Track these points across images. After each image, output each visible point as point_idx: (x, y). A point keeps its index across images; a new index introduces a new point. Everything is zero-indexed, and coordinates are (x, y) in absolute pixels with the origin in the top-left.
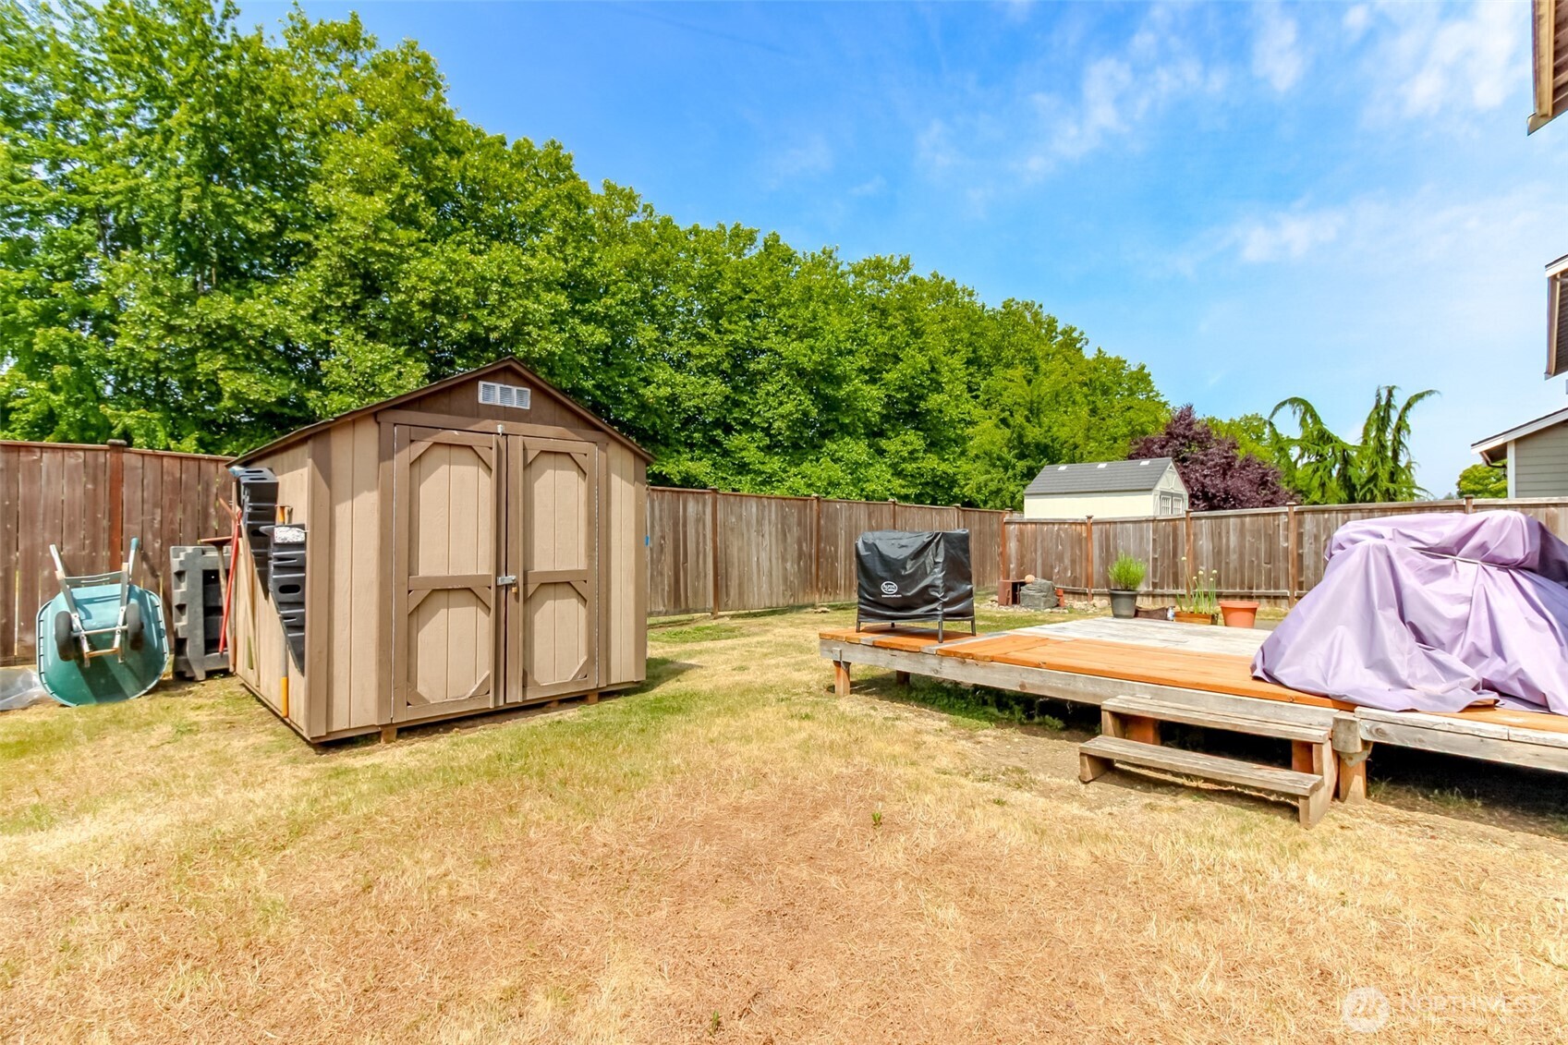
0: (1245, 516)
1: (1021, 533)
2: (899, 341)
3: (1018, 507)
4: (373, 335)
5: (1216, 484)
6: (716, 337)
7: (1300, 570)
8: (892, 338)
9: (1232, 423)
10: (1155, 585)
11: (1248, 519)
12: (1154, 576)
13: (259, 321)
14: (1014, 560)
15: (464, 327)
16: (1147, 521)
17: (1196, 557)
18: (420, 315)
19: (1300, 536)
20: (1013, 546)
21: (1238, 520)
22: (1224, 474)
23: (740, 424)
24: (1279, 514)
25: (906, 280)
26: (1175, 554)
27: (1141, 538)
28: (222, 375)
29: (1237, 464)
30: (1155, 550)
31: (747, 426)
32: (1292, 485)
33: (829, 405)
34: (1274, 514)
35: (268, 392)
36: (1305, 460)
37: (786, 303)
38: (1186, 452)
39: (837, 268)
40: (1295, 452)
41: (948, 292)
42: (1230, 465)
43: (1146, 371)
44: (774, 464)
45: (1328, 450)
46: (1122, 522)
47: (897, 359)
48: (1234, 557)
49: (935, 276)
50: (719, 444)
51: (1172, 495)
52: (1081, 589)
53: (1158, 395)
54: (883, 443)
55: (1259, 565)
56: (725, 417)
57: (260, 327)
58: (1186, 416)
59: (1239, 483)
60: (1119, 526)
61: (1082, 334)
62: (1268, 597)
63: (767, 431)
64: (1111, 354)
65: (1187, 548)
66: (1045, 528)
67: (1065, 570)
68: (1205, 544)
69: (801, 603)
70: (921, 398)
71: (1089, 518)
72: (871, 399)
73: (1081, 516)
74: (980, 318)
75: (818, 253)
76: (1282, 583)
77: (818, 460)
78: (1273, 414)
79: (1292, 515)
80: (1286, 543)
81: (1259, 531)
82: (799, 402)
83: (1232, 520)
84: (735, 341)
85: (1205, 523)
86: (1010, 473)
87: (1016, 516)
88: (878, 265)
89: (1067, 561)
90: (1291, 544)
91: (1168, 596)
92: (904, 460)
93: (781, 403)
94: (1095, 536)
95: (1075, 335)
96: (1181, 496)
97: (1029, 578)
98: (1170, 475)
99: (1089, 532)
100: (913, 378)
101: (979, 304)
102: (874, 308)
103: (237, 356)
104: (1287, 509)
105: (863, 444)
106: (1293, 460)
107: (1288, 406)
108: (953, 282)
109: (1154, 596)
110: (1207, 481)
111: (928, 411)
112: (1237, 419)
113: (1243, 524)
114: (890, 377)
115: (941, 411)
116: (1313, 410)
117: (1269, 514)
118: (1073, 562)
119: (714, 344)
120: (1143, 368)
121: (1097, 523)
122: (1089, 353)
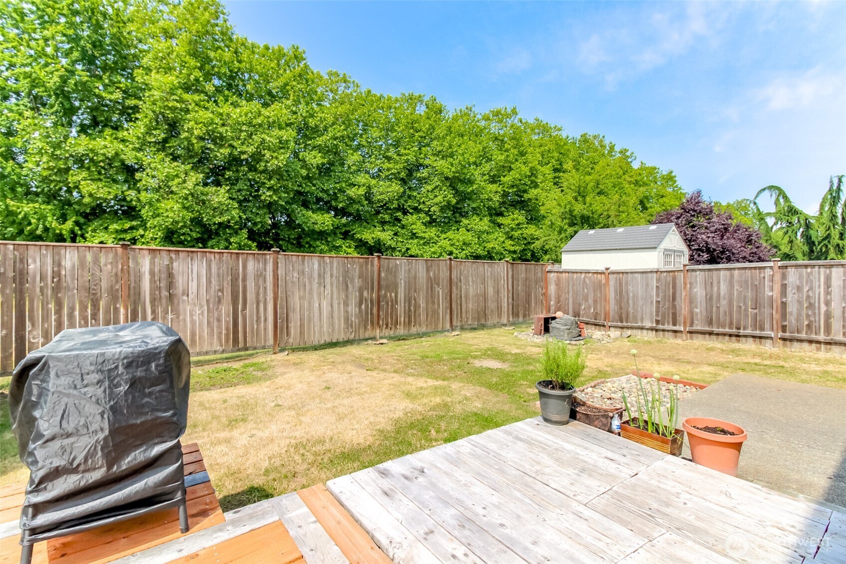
0: (734, 269)
1: (558, 279)
2: (511, 158)
3: (558, 261)
4: (175, 158)
5: (715, 242)
6: (397, 158)
7: (784, 315)
8: (508, 156)
9: (728, 205)
10: (658, 322)
11: (736, 272)
12: (657, 315)
13: (102, 152)
14: (553, 298)
15: (226, 151)
16: (651, 272)
17: (692, 301)
18: (197, 146)
19: (784, 287)
20: (552, 289)
21: (728, 273)
22: (722, 236)
23: (412, 209)
24: (764, 268)
25: (516, 121)
26: (674, 299)
27: (647, 285)
28: (82, 183)
29: (731, 229)
30: (658, 295)
31: (417, 210)
32: (769, 242)
33: (464, 197)
34: (760, 268)
35: (109, 193)
36: (779, 226)
37: (438, 138)
38: (695, 221)
39: (475, 117)
40: (770, 221)
41: (544, 129)
42: (726, 229)
43: (673, 174)
44: (432, 232)
45: (795, 219)
46: (632, 273)
47: (510, 169)
48: (724, 303)
49: (537, 120)
50: (399, 220)
51: (674, 251)
52: (601, 322)
53: (680, 189)
54: (500, 220)
55: (746, 310)
56: (403, 205)
57: (104, 155)
58: (696, 199)
59: (732, 241)
60: (630, 275)
61: (633, 153)
62: (754, 337)
63: (427, 213)
64: (649, 164)
65: (684, 294)
66: (575, 276)
67: (589, 307)
68: (699, 292)
69: (362, 337)
70: (525, 191)
71: (607, 269)
72: (492, 193)
73: (601, 267)
74: (565, 144)
75: (464, 109)
76: (767, 325)
77: (458, 230)
78: (757, 197)
79: (776, 268)
80: (771, 292)
81: (746, 282)
82: (446, 195)
83: (722, 272)
84: (408, 160)
85: (701, 274)
86: (563, 235)
87: (556, 267)
88: (497, 114)
89: (591, 301)
90: (776, 293)
91: (668, 331)
92: (512, 229)
93: (436, 196)
94: (612, 283)
95: (628, 154)
96: (682, 252)
97: (559, 314)
98: (672, 237)
99: (607, 279)
100: (520, 180)
101: (564, 137)
102: (496, 139)
103: (93, 171)
104: (771, 264)
105: (486, 220)
106: (770, 226)
107: (767, 191)
108: (547, 124)
109: (657, 330)
110: (710, 240)
111: (529, 199)
112: (732, 203)
113: (732, 276)
114: (507, 179)
115: (537, 199)
116: (784, 193)
117: (755, 268)
118: (595, 301)
119: (396, 162)
120: (671, 172)
121: (613, 273)
122: (636, 165)
